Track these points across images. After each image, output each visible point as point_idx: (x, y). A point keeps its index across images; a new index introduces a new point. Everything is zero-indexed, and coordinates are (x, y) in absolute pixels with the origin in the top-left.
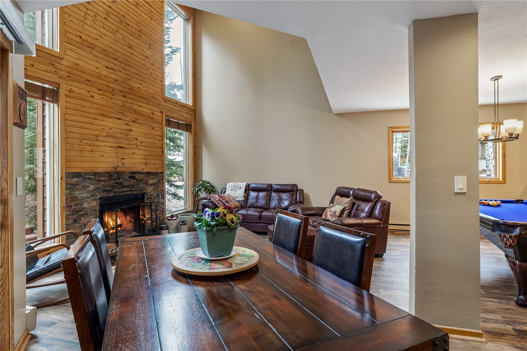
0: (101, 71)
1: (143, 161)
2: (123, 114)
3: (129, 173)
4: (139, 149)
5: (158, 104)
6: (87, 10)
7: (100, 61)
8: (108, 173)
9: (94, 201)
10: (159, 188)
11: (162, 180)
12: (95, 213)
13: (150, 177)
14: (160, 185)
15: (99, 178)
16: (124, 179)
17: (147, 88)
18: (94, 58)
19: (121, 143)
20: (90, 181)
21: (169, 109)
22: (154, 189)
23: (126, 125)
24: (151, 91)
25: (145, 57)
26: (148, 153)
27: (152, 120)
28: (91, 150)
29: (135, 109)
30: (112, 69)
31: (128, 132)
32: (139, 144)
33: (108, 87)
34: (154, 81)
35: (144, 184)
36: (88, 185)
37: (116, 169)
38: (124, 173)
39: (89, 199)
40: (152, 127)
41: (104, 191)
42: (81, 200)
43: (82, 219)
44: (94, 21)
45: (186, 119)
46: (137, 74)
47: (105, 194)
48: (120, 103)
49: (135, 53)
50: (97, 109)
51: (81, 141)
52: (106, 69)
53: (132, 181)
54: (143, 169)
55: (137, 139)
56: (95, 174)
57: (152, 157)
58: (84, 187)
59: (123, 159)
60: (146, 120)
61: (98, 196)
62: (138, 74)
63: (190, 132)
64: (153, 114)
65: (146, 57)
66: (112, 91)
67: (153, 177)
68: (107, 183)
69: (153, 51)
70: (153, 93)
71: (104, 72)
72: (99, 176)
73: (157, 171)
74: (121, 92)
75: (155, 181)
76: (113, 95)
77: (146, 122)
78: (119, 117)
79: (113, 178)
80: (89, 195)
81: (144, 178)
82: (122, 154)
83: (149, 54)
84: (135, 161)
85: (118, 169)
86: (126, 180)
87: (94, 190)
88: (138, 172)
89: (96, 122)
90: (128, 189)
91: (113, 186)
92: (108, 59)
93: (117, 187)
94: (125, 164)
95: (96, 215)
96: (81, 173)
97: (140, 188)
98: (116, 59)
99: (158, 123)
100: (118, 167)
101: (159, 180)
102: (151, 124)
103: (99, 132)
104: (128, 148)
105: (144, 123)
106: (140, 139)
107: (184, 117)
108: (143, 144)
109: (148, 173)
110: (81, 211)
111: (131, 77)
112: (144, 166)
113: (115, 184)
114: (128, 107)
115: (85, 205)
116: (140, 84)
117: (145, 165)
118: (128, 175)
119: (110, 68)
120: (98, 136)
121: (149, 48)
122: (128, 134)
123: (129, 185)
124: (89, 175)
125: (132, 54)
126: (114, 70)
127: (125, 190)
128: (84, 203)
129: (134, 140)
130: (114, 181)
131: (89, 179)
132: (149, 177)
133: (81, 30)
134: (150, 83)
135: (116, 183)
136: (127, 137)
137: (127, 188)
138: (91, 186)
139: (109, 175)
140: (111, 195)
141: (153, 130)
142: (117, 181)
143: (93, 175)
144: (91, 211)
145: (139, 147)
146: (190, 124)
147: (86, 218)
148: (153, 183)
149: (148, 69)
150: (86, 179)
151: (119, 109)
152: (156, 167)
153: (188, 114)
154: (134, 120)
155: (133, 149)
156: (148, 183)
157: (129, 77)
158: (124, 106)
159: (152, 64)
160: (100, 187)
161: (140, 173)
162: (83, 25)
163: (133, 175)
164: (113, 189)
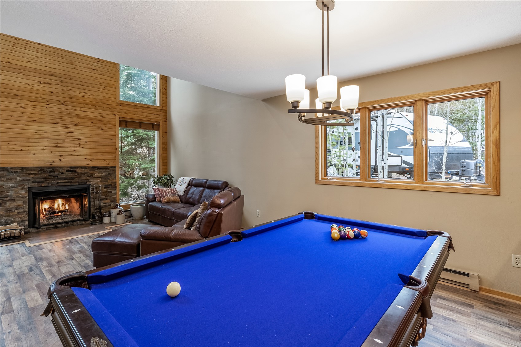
0: (33, 87)
1: (89, 157)
2: (61, 119)
3: (68, 167)
4: (83, 147)
5: (110, 108)
6: (17, 40)
7: (32, 79)
8: (40, 167)
9: (22, 190)
10: (109, 180)
11: (114, 173)
12: (23, 200)
13: (97, 170)
14: (110, 178)
15: (28, 172)
16: (60, 172)
17: (94, 95)
18: (25, 77)
19: (58, 143)
20: (17, 174)
21: (125, 111)
22: (101, 182)
23: (65, 128)
24: (100, 98)
25: (91, 70)
26: (95, 151)
27: (100, 122)
28: (20, 150)
29: (77, 115)
30: (48, 83)
31: (68, 134)
32: (81, 143)
33: (43, 98)
34: (105, 89)
35: (88, 176)
36: (16, 177)
37: (51, 164)
38: (60, 167)
39: (15, 188)
40: (101, 128)
41: (33, 182)
42: (7, 188)
43: (8, 204)
44: (25, 47)
45: (151, 119)
46: (80, 85)
47: (36, 185)
48: (58, 110)
49: (77, 68)
50: (28, 117)
51: (8, 143)
52: (40, 84)
53: (72, 175)
54: (88, 164)
55: (79, 139)
56: (22, 168)
57: (99, 154)
58: (11, 179)
59: (61, 156)
60: (92, 122)
61: (27, 186)
62: (82, 84)
63: (159, 130)
64: (103, 117)
65: (93, 69)
66: (47, 101)
67: (100, 170)
68: (37, 176)
69: (102, 64)
70: (102, 99)
71: (38, 87)
72: (29, 170)
73: (108, 165)
74: (59, 101)
75: (104, 174)
76: (48, 105)
77: (93, 124)
78: (56, 122)
79: (45, 171)
80: (16, 185)
81: (89, 172)
82: (60, 152)
83: (98, 66)
84: (76, 157)
85: (54, 165)
86: (63, 173)
87: (21, 181)
88: (79, 167)
89: (26, 127)
90: (67, 181)
91: (46, 178)
92: (42, 76)
93: (51, 179)
94: (63, 160)
95: (23, 201)
96: (7, 168)
97: (83, 180)
98: (52, 75)
99: (110, 124)
100: (53, 162)
101: (109, 174)
102: (99, 125)
103: (30, 135)
104: (67, 147)
105: (89, 126)
106: (84, 139)
107: (148, 117)
108: (88, 143)
109: (94, 168)
110: (7, 198)
111: (71, 88)
112: (89, 162)
113: (48, 177)
114: (69, 113)
115: (12, 193)
116: (85, 93)
117: (91, 161)
118: (66, 169)
119: (45, 83)
120: (29, 139)
121: (98, 61)
122: (67, 135)
123: (67, 178)
124: (15, 169)
125: (74, 68)
126: (50, 84)
127: (62, 181)
128: (10, 191)
129: (76, 140)
130: (47, 174)
131: (16, 172)
132: (95, 171)
133: (10, 57)
134: (99, 91)
135: (50, 176)
136: (67, 138)
137: (64, 180)
138: (18, 178)
139: (42, 169)
140: (43, 185)
141: (102, 130)
142: (51, 174)
143: (20, 170)
144: (19, 198)
145: (82, 146)
146: (159, 123)
147: (12, 203)
148: (101, 176)
149: (96, 79)
150: (12, 172)
151: (55, 115)
152: (106, 162)
153: (154, 114)
154: (75, 123)
155: (75, 147)
156: (93, 176)
157: (69, 88)
158: (62, 112)
159: (101, 75)
160: (29, 179)
161: (81, 167)
162: (12, 53)
163: (72, 169)
164: (46, 180)
